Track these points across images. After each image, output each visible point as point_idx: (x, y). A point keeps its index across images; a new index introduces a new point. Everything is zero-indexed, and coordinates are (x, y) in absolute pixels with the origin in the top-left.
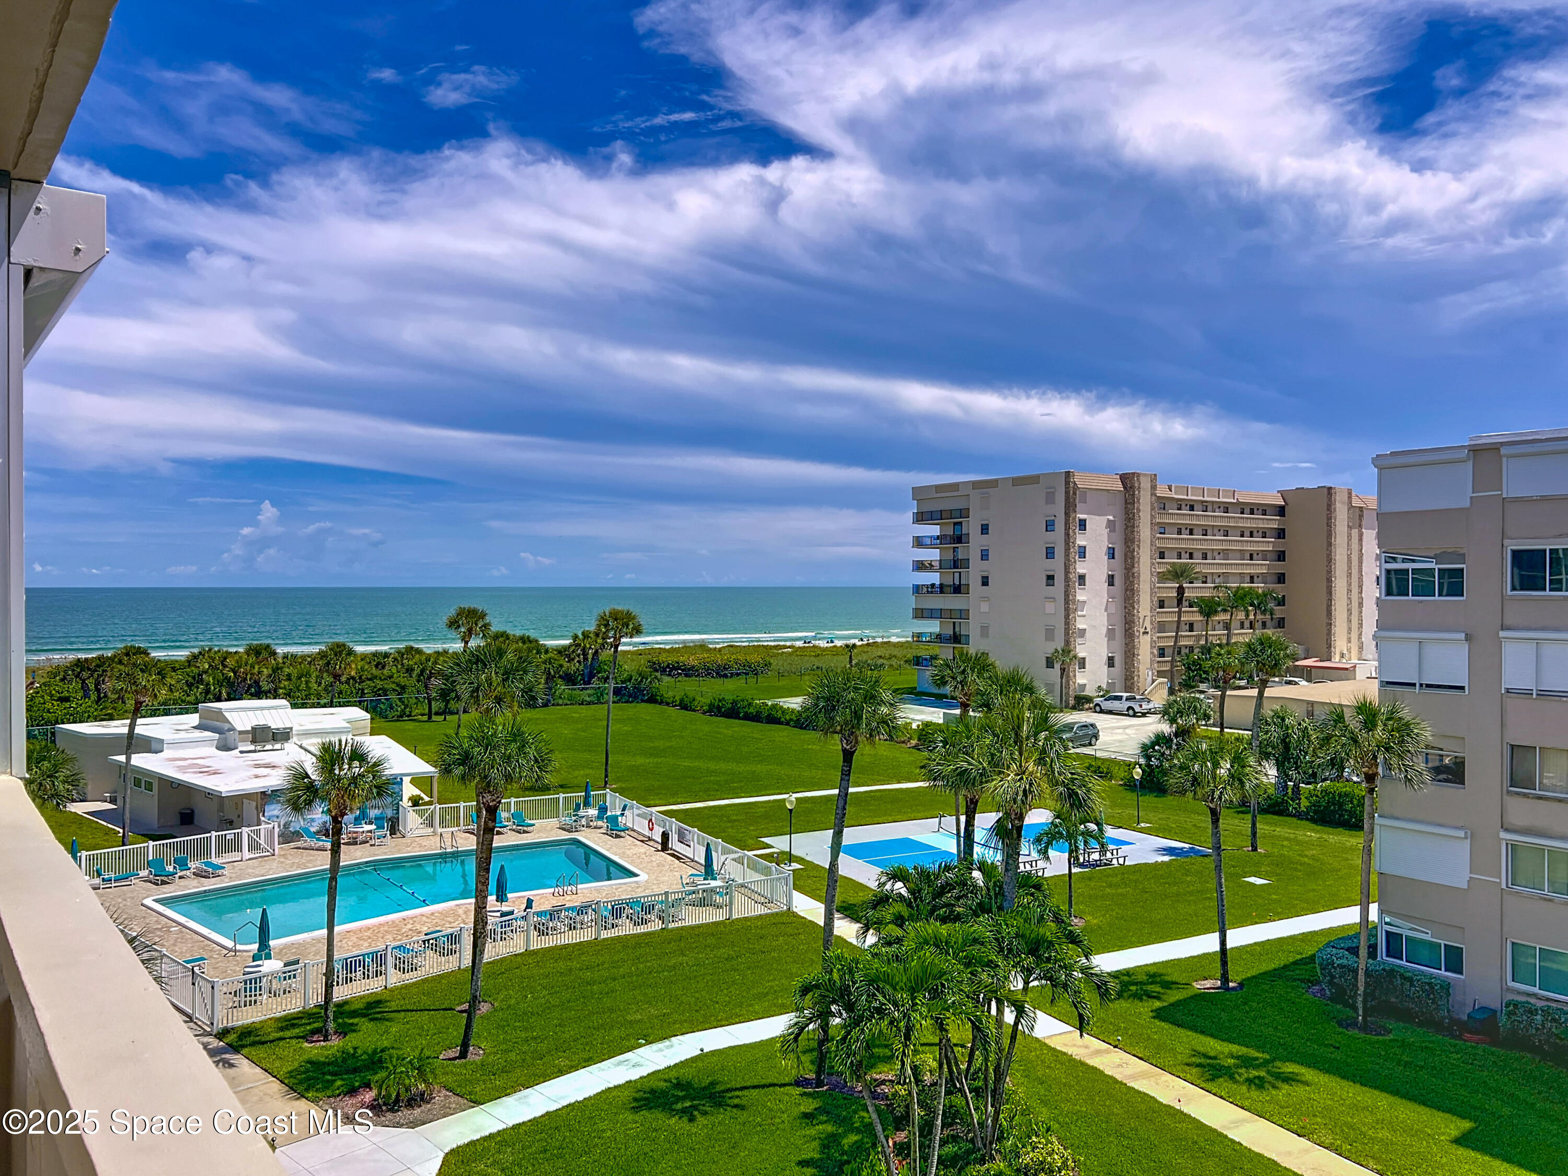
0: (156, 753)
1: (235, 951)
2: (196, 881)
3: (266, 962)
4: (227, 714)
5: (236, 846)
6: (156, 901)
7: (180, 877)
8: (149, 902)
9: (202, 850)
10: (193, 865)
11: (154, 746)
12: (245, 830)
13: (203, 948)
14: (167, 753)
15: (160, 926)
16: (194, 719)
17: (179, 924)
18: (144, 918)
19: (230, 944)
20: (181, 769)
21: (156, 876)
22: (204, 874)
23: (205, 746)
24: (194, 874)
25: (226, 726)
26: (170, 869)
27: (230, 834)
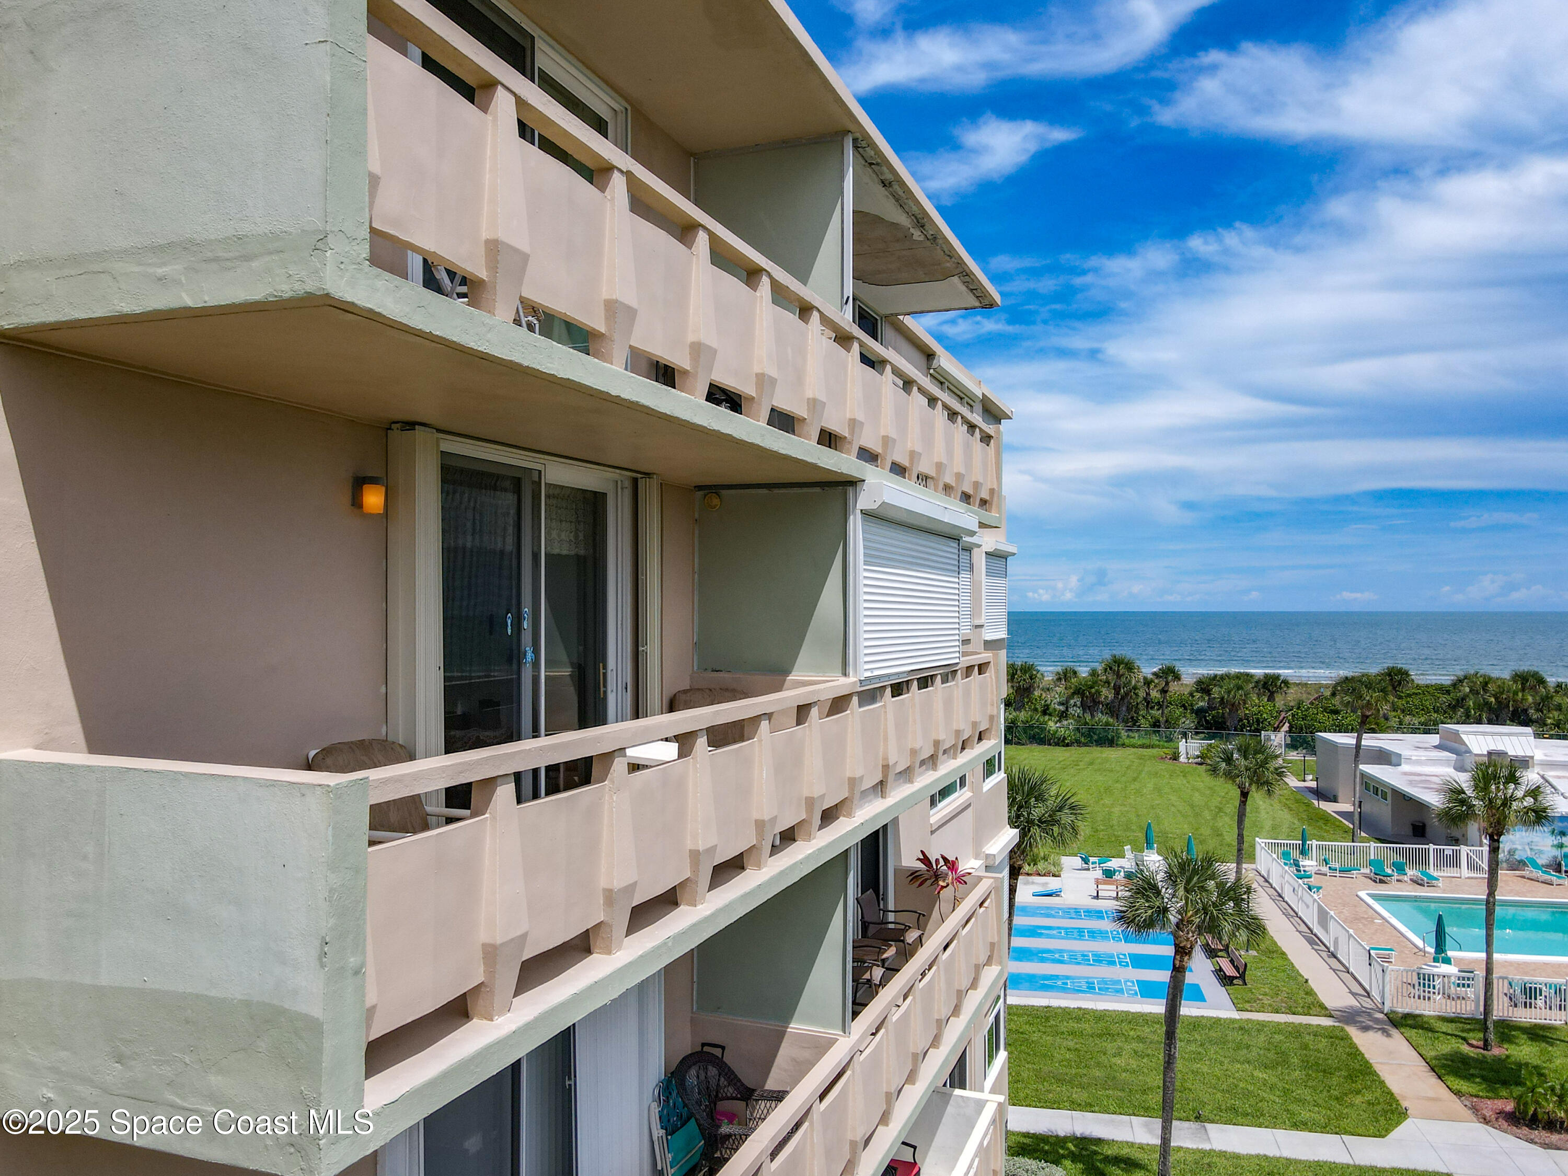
0: (1395, 766)
1: (1425, 952)
2: (1411, 887)
3: (1442, 965)
4: (1464, 737)
5: (1454, 861)
6: (1368, 894)
7: (1398, 881)
8: (1363, 894)
9: (1421, 860)
10: (1411, 872)
11: (1394, 759)
12: (1464, 850)
13: (1398, 943)
14: (1405, 767)
15: (1366, 916)
16: (1434, 739)
17: (1383, 918)
18: (1355, 906)
19: (1421, 946)
20: (1411, 783)
21: (1376, 874)
22: (1420, 882)
23: (1442, 765)
24: (1411, 880)
25: (1463, 748)
26: (1389, 871)
27: (1449, 850)
